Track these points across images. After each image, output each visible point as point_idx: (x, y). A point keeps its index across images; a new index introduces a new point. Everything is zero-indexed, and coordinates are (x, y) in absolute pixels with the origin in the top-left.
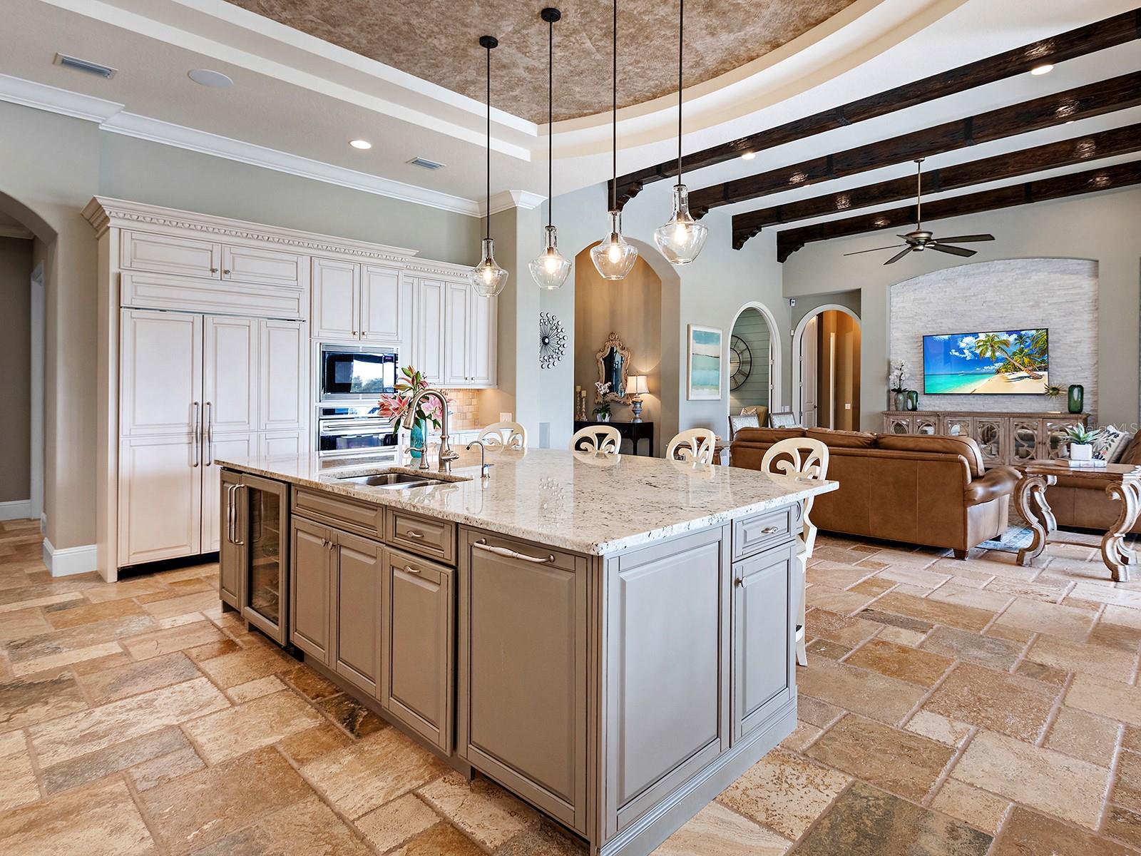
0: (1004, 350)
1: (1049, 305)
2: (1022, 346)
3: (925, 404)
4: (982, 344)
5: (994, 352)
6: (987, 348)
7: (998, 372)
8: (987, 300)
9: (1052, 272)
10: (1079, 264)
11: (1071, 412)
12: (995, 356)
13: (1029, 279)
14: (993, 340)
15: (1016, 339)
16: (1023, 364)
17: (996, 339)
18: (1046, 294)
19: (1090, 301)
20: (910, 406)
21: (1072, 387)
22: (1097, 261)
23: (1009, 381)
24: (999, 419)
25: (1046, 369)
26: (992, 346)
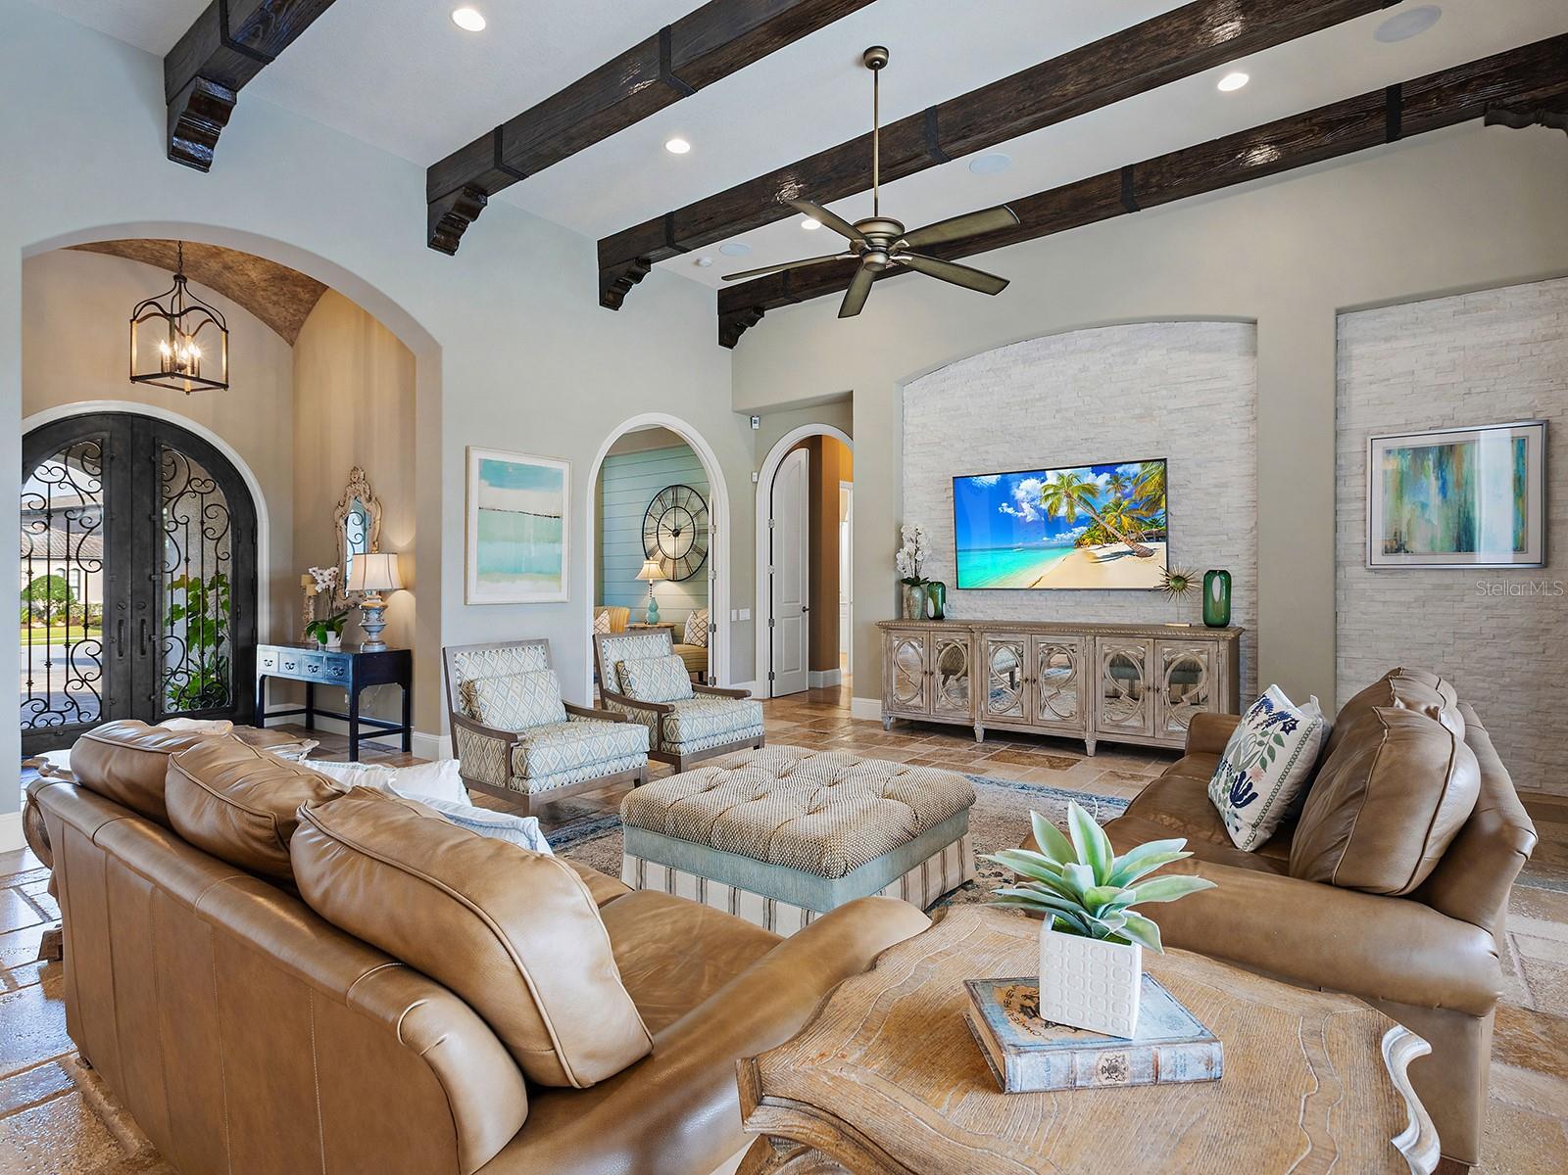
0: (1089, 504)
1: (1170, 412)
2: (1119, 495)
3: (959, 608)
4: (1051, 491)
5: (1071, 507)
6: (1059, 500)
7: (1079, 544)
8: (1063, 406)
9: (1174, 348)
10: (1222, 331)
11: (1210, 625)
12: (1073, 513)
13: (1135, 364)
14: (1069, 484)
15: (1108, 483)
16: (1120, 528)
17: (1076, 484)
18: (1164, 392)
19: (1244, 403)
20: (931, 612)
21: (1211, 573)
22: (1255, 322)
23: (1098, 560)
24: (1075, 640)
25: (1162, 537)
26: (1069, 496)
